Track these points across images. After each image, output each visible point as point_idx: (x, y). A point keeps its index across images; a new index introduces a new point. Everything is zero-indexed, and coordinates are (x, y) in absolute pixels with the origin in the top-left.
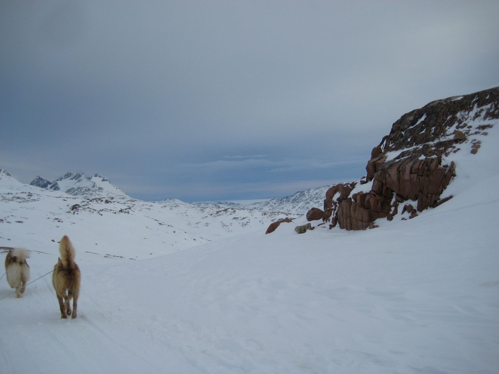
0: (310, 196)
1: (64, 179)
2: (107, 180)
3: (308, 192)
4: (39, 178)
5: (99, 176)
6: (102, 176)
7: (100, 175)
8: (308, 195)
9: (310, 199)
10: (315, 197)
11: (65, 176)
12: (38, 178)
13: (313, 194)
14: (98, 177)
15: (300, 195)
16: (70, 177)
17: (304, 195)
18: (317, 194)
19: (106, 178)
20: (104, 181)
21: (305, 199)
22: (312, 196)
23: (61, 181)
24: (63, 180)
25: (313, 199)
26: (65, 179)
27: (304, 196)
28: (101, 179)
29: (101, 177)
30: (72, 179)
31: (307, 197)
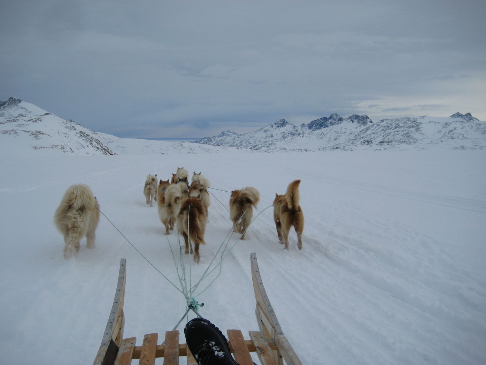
0: (216, 142)
3: (215, 139)
8: (215, 141)
9: (216, 144)
10: (220, 143)
13: (218, 141)
15: (208, 141)
17: (211, 140)
18: (221, 140)
21: (212, 143)
22: (217, 142)
25: (219, 143)
27: (211, 142)
31: (214, 142)
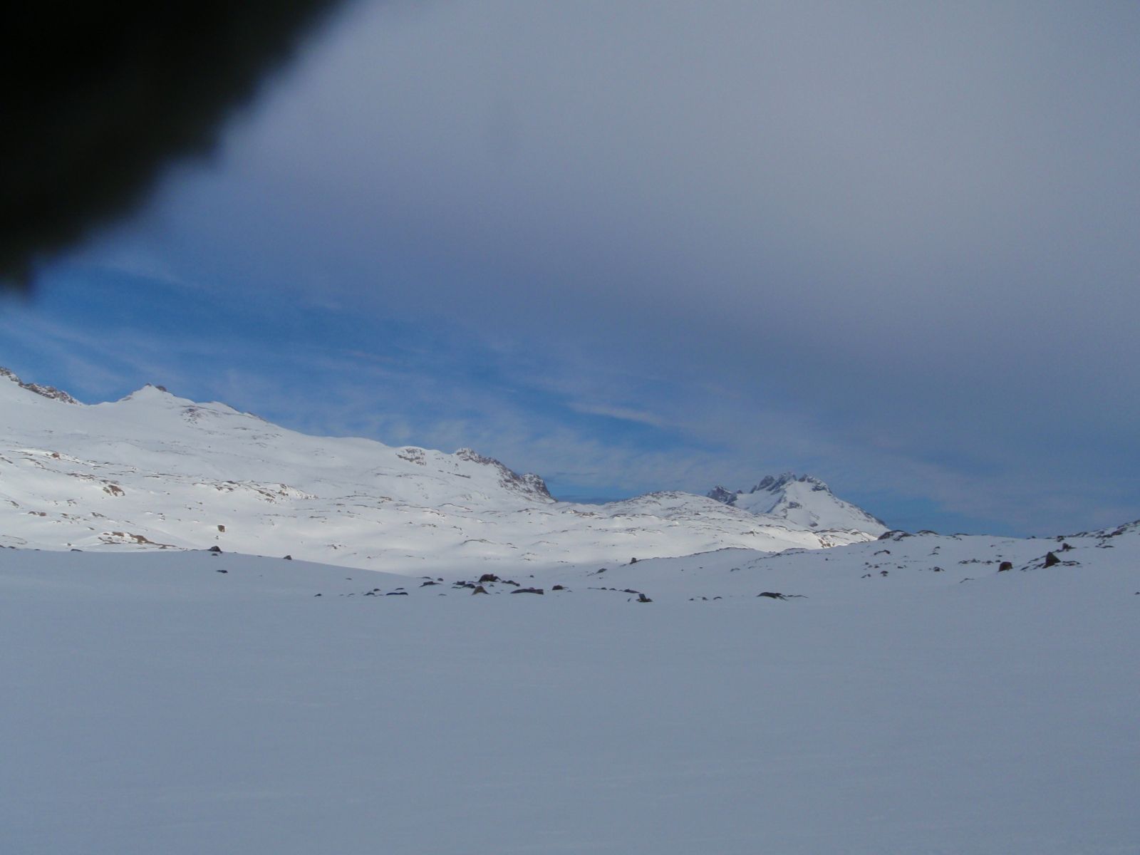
1: (758, 489)
2: (824, 488)
4: (718, 489)
5: (809, 481)
6: (814, 479)
7: (810, 477)
11: (762, 483)
12: (715, 489)
14: (806, 481)
16: (768, 488)
19: (823, 484)
20: (820, 490)
23: (752, 494)
24: (755, 492)
26: (760, 491)
28: (813, 485)
29: (812, 482)
30: (770, 490)
